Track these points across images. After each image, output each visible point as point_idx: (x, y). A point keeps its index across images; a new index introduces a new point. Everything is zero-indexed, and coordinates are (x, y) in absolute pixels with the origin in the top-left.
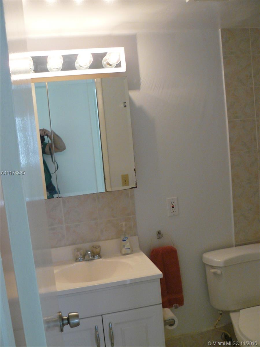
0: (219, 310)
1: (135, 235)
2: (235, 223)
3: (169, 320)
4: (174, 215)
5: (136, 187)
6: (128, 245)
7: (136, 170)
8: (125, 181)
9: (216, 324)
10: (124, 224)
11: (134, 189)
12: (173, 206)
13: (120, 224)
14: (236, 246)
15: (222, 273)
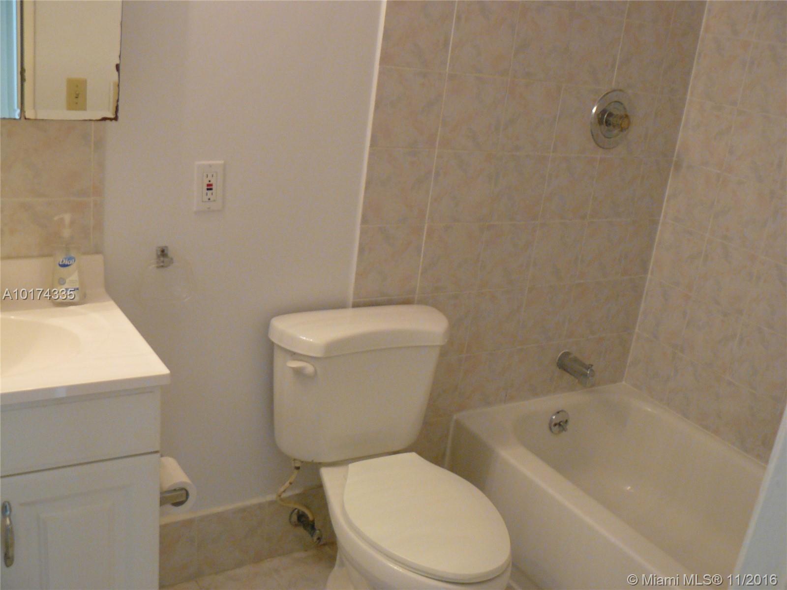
0: (295, 460)
1: (97, 252)
2: (361, 250)
3: (175, 490)
4: (209, 208)
5: (116, 119)
6: (73, 277)
7: (121, 68)
8: (77, 97)
9: (282, 489)
10: (67, 217)
11: (108, 122)
12: (211, 185)
13: (56, 218)
14: (356, 305)
15: (316, 371)
